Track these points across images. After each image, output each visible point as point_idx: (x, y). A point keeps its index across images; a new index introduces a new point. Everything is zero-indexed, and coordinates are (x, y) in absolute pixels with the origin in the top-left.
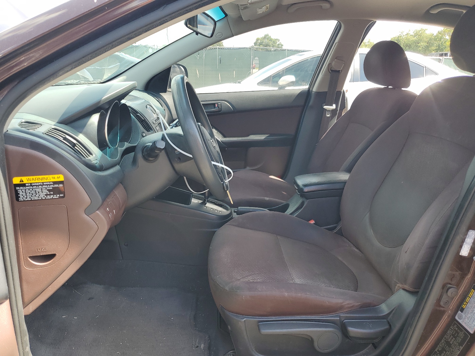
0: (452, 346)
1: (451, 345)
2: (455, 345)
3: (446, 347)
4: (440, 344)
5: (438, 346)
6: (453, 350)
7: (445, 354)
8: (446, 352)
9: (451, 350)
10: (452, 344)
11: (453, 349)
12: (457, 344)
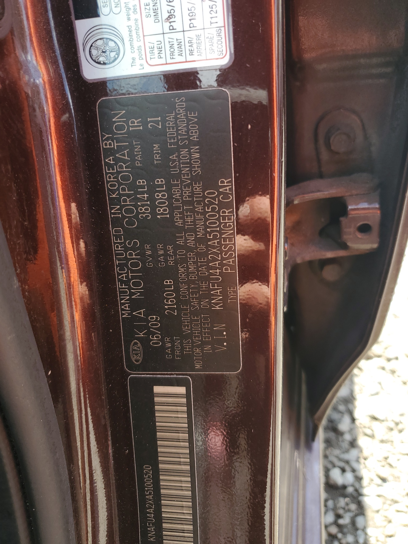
0: (179, 223)
1: (171, 220)
2: (191, 203)
3: (155, 256)
4: (117, 270)
5: (118, 285)
6: (200, 235)
7: (177, 290)
8: (175, 276)
9: (191, 242)
10: (171, 213)
11: (195, 231)
12: (198, 187)
